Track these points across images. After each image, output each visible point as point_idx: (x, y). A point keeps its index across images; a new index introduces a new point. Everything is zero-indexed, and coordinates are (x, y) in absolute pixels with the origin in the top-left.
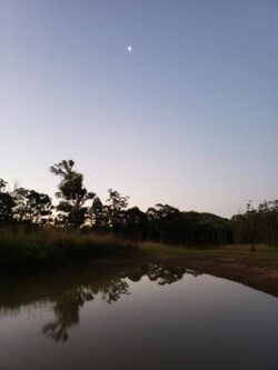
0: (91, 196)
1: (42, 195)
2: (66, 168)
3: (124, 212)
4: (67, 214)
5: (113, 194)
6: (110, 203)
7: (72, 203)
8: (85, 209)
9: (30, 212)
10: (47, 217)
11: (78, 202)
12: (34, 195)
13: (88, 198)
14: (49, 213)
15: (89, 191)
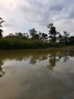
0: (58, 33)
1: (45, 34)
2: (51, 26)
3: (68, 38)
4: (51, 39)
5: (65, 32)
6: (64, 35)
7: (53, 36)
8: (57, 37)
9: (43, 39)
10: (47, 40)
11: (54, 35)
12: (43, 34)
13: (57, 34)
14: (47, 39)
15: (57, 32)
